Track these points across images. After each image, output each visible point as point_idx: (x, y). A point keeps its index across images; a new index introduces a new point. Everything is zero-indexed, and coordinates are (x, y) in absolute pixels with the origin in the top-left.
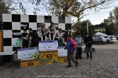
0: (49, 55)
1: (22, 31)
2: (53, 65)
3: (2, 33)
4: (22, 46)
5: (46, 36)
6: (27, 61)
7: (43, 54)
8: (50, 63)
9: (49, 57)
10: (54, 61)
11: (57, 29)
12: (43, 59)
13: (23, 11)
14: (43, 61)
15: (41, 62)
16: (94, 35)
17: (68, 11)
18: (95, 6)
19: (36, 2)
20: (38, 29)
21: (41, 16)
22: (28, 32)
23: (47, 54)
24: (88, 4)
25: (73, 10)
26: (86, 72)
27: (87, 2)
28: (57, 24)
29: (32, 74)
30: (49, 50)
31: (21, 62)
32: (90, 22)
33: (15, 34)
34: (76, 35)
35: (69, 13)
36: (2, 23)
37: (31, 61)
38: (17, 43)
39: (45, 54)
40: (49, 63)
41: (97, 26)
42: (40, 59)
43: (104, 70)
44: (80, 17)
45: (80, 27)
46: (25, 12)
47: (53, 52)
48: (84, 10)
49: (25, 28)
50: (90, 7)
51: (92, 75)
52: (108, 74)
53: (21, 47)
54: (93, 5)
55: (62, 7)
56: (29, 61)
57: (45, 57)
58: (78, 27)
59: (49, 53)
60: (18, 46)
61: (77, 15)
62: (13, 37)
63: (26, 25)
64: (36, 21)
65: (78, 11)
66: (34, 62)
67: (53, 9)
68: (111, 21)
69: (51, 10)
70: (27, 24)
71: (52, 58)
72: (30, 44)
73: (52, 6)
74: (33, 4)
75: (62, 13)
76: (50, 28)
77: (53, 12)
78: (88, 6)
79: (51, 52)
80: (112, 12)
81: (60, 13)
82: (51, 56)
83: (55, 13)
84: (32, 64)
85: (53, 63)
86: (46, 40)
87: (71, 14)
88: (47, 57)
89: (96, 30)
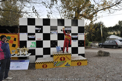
0: (63, 58)
2: (66, 68)
3: (19, 36)
6: (41, 63)
7: (57, 57)
8: (63, 66)
9: (63, 60)
10: (67, 64)
12: (56, 62)
14: (56, 63)
15: (55, 64)
16: (108, 39)
17: (81, 13)
18: (110, 7)
20: (51, 33)
21: (54, 20)
23: (60, 57)
24: (102, 5)
27: (100, 4)
28: (70, 27)
31: (36, 64)
32: (103, 25)
33: (30, 37)
36: (18, 27)
37: (45, 63)
38: (31, 46)
39: (58, 57)
42: (54, 62)
43: (121, 76)
45: (94, 30)
46: (38, 16)
47: (66, 55)
48: (97, 12)
49: (39, 31)
50: (104, 9)
54: (107, 7)
56: (43, 63)
57: (59, 60)
59: (62, 56)
60: (33, 49)
61: (91, 18)
62: (28, 40)
63: (40, 29)
64: (49, 25)
65: (91, 13)
66: (48, 64)
67: (65, 12)
69: (63, 13)
70: (41, 27)
71: (65, 60)
74: (46, 7)
75: (74, 16)
77: (65, 15)
78: (101, 8)
79: (65, 55)
82: (64, 59)
84: (46, 66)
85: (66, 66)
87: (83, 17)
88: (61, 59)
89: (109, 33)
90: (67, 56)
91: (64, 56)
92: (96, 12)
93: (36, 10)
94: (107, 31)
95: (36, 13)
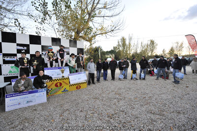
0: (59, 84)
1: (19, 56)
2: (63, 95)
4: (19, 75)
5: (54, 62)
8: (60, 92)
9: (59, 86)
10: (64, 90)
11: (68, 54)
12: (50, 89)
13: (21, 30)
17: (80, 35)
18: (106, 33)
19: (40, 20)
20: (42, 54)
21: (46, 38)
22: (28, 56)
23: (55, 82)
24: (100, 30)
25: (85, 34)
26: (99, 97)
27: (99, 28)
28: (68, 48)
29: (36, 110)
30: (58, 78)
33: (8, 59)
34: (89, 60)
35: (81, 37)
38: (10, 72)
39: (53, 83)
40: (58, 93)
41: (108, 53)
44: (93, 42)
45: (93, 52)
46: (23, 31)
49: (24, 51)
50: (102, 34)
51: (104, 99)
52: (117, 96)
53: (17, 76)
54: (104, 32)
55: (73, 30)
57: (53, 87)
58: (91, 53)
59: (58, 81)
60: (13, 75)
61: (90, 40)
62: (4, 63)
63: (25, 48)
64: (40, 43)
65: (90, 36)
67: (63, 31)
68: (119, 48)
69: (60, 32)
70: (28, 46)
71: (62, 86)
72: (32, 72)
73: (62, 28)
74: (35, 21)
75: (73, 37)
76: (59, 52)
77: (62, 34)
80: (120, 41)
81: (71, 36)
82: (61, 84)
83: (65, 36)
85: (63, 92)
86: (54, 66)
87: (83, 39)
88: (56, 85)
89: (107, 56)
90: (64, 80)
91: (60, 81)
92: (95, 36)
93: (19, 24)
94: (105, 55)
95: (20, 27)
